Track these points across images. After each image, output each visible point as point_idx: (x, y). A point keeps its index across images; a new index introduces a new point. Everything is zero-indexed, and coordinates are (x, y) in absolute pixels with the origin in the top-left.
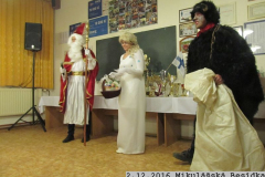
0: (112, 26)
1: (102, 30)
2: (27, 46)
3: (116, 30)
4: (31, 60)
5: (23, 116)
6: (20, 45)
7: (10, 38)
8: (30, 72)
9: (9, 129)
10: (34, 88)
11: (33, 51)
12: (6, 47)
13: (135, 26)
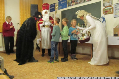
0: (69, 4)
1: (64, 6)
12: (23, 15)
13: (80, 3)
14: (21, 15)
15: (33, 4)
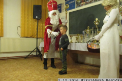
0: (78, 4)
1: (72, 7)
2: (34, 17)
3: (80, 6)
4: (36, 24)
5: (32, 52)
6: (31, 16)
7: (26, 13)
8: (36, 30)
9: (25, 58)
10: (37, 38)
11: (37, 19)
12: (25, 17)
13: (91, 2)
14: (22, 17)
15: (37, 4)
